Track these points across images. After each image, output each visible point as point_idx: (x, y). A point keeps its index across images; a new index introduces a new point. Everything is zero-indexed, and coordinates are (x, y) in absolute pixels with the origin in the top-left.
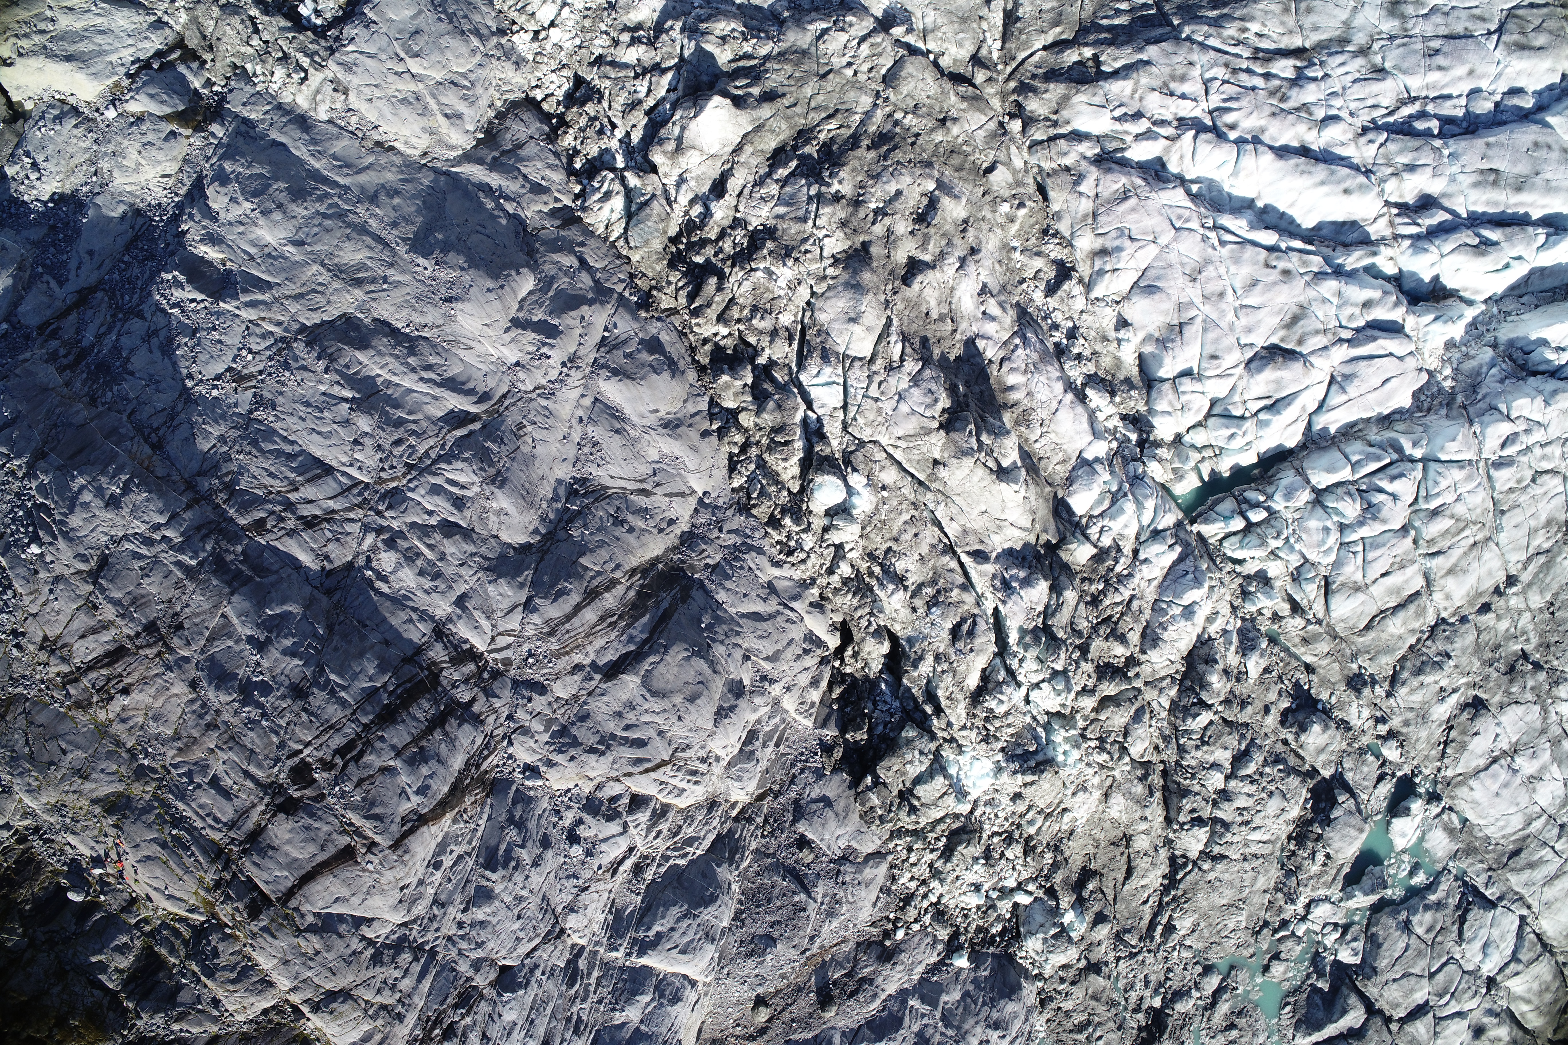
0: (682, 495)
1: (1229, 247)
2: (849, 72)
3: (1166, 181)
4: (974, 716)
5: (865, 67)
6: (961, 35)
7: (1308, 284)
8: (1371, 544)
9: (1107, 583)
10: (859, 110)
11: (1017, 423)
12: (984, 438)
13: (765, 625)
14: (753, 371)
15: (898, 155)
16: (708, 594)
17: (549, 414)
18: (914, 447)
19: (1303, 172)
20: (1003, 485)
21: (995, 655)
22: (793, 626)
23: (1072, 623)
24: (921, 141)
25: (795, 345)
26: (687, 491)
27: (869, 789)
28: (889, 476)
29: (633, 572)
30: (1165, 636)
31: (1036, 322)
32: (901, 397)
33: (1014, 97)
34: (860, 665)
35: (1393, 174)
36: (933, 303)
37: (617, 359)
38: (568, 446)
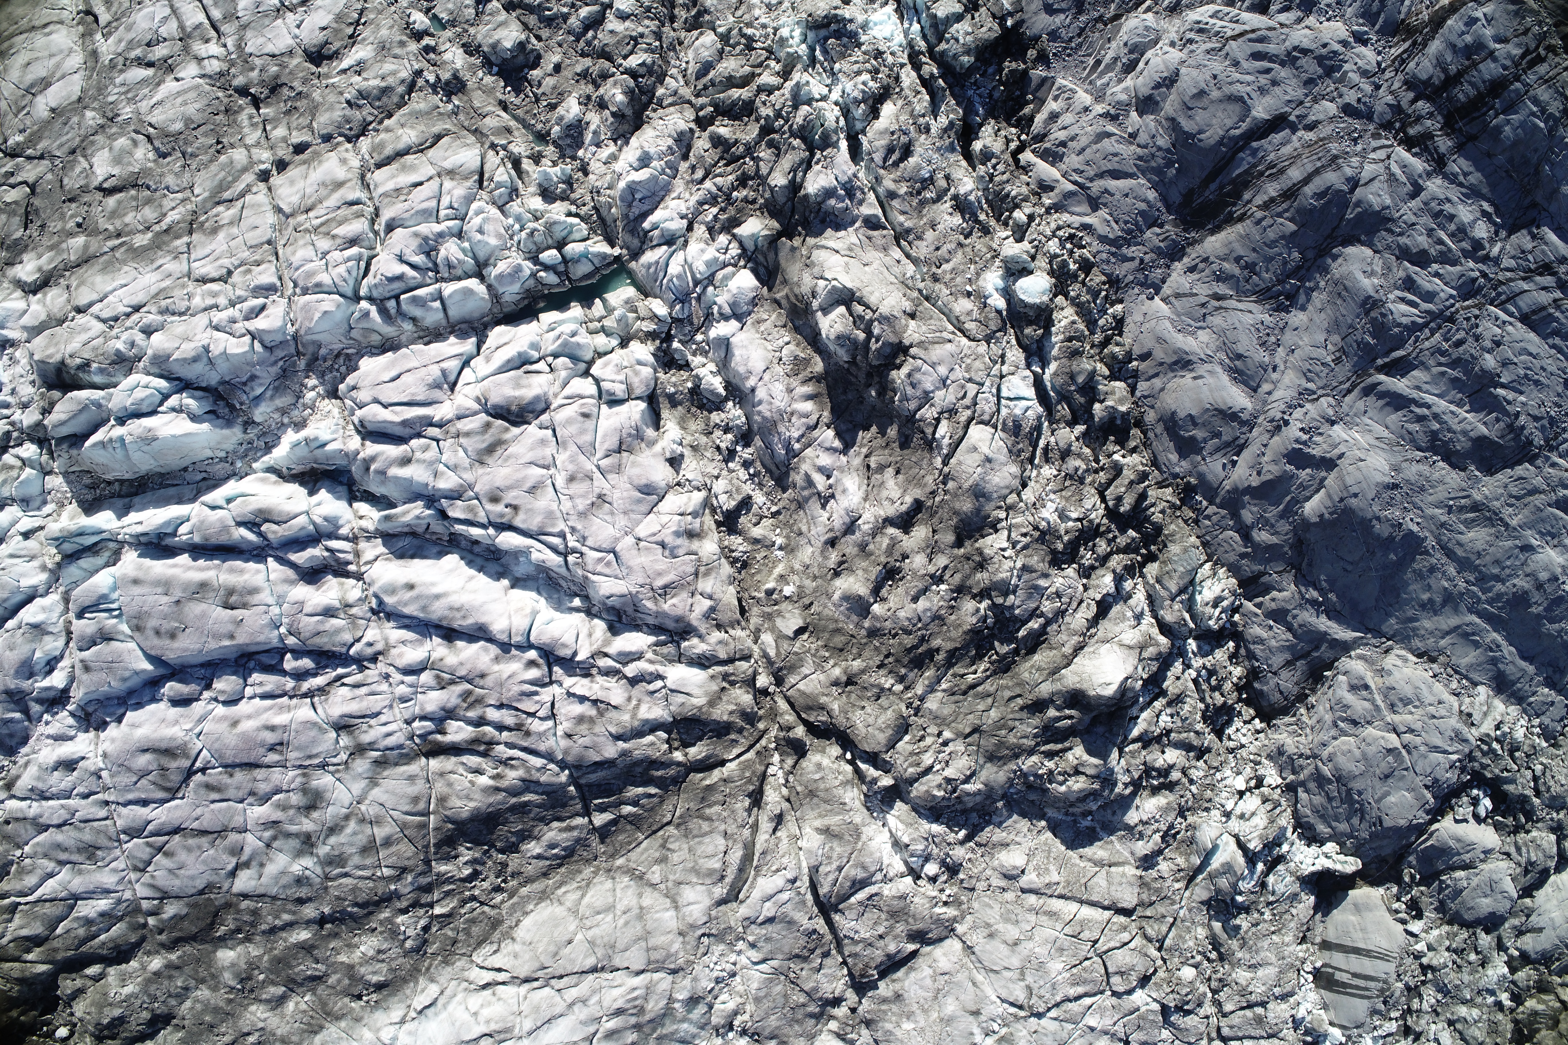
0: (1178, 296)
1: (556, 530)
2: (947, 734)
3: (612, 609)
4: (889, 76)
5: (929, 740)
6: (817, 776)
7: (471, 487)
8: (431, 215)
9: (728, 197)
10: (940, 695)
11: (807, 361)
12: (862, 336)
13: (1110, 167)
14: (1092, 416)
15: (909, 641)
16: (1163, 198)
17: (1306, 375)
18: (935, 331)
19: (458, 609)
20: (849, 285)
21: (863, 132)
22: (1077, 166)
23: (778, 156)
24: (877, 660)
25: (1042, 443)
26: (1173, 300)
27: (1011, 14)
28: (963, 306)
29: (1241, 219)
30: (670, 142)
31: (768, 470)
32: (944, 382)
33: (761, 712)
34: (1003, 133)
35: (351, 606)
36: (891, 483)
37: (1228, 432)
38: (1291, 342)
